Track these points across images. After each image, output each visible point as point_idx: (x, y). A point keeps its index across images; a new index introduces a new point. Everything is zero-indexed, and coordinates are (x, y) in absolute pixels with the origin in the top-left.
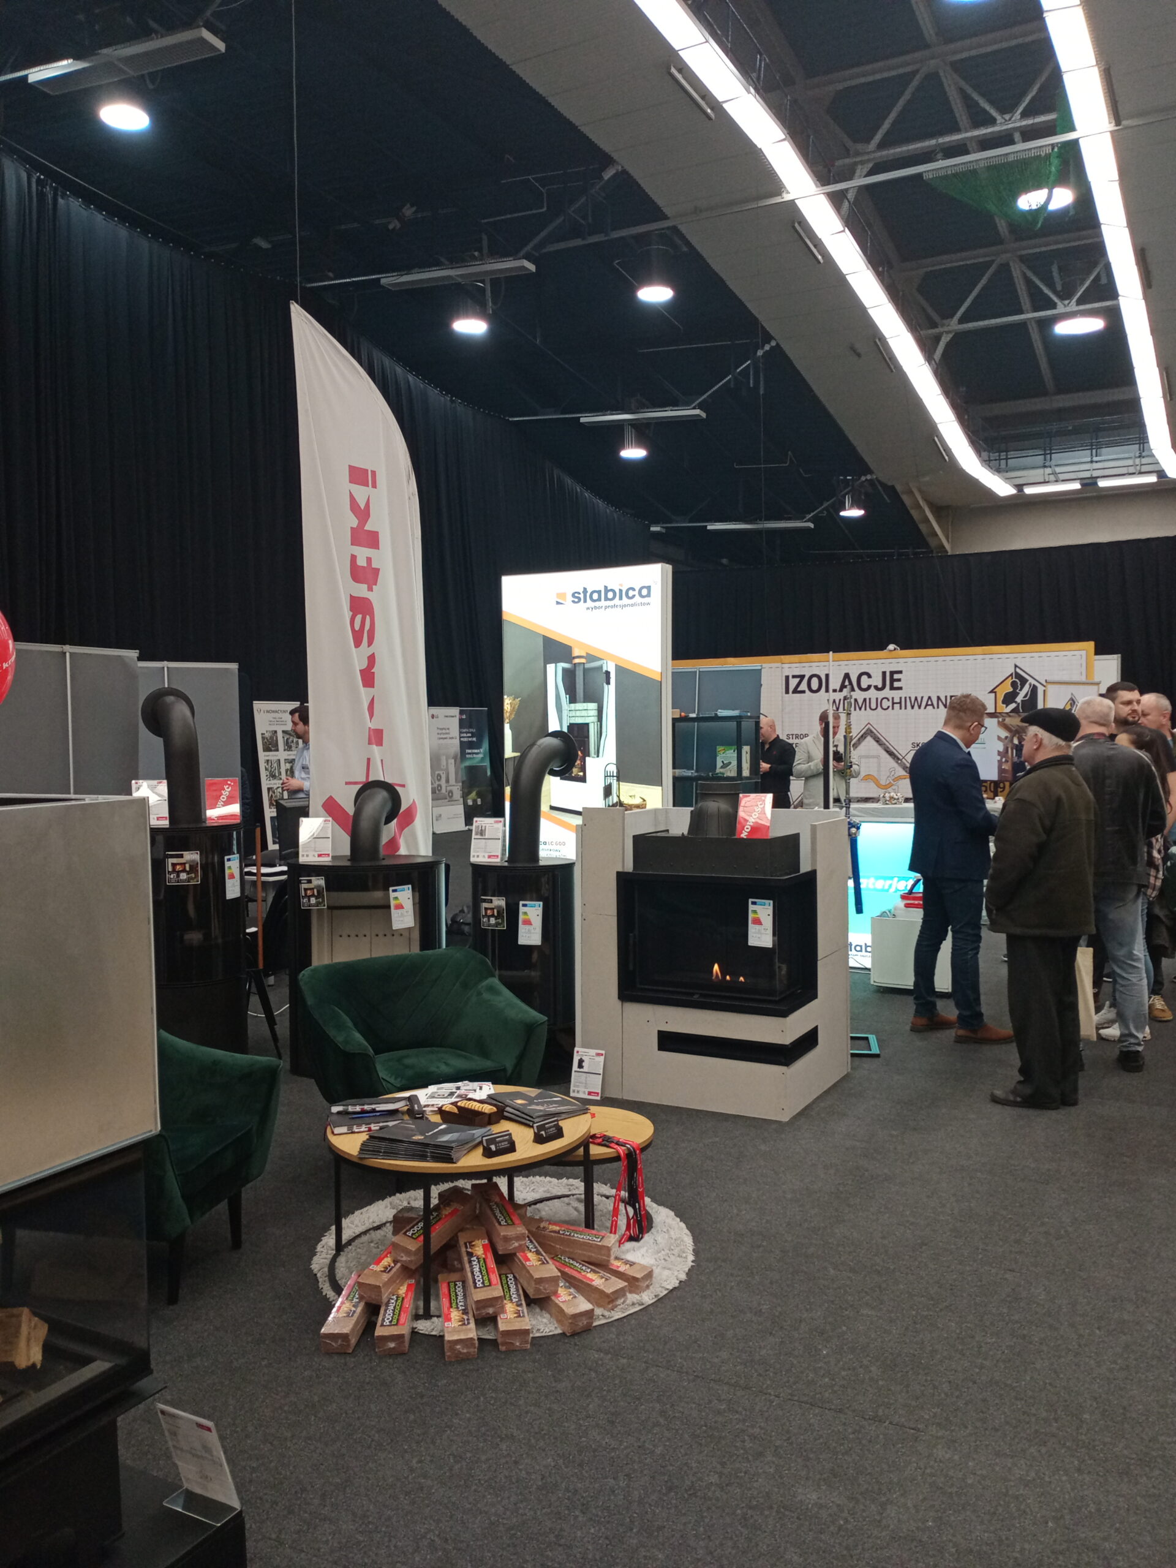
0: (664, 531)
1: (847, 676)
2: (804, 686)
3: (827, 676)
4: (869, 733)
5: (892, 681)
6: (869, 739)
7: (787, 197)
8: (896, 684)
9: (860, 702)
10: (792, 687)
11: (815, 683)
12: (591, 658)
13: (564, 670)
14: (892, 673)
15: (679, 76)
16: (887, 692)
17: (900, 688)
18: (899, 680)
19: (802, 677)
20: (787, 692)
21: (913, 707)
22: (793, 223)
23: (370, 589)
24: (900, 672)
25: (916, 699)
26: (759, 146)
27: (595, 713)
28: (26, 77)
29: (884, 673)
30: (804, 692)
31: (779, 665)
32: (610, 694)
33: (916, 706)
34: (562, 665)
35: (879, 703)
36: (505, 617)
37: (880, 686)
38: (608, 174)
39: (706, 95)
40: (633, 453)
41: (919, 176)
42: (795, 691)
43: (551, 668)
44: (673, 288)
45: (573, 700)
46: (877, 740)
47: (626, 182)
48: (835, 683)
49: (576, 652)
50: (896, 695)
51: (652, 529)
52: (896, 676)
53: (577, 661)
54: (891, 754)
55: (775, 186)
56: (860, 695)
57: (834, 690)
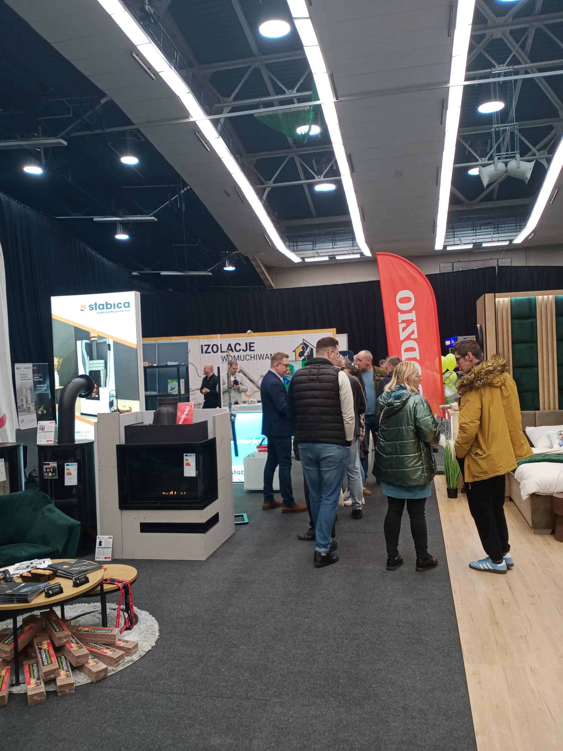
0: (139, 275)
1: (230, 345)
2: (210, 350)
3: (221, 345)
5: (250, 347)
7: (192, 120)
8: (252, 349)
9: (236, 357)
10: (204, 351)
11: (215, 349)
12: (100, 337)
13: (86, 344)
14: (250, 343)
15: (137, 58)
16: (248, 352)
17: (254, 350)
18: (253, 347)
19: (209, 346)
20: (202, 352)
21: (260, 359)
22: (195, 131)
24: (253, 343)
25: (261, 355)
26: (177, 95)
27: (103, 365)
29: (246, 344)
30: (210, 353)
31: (198, 340)
32: (111, 355)
33: (261, 358)
34: (85, 341)
35: (245, 357)
36: (53, 317)
37: (245, 349)
38: (103, 101)
39: (151, 68)
40: (122, 237)
41: (252, 115)
42: (206, 352)
43: (79, 343)
45: (91, 359)
47: (112, 105)
48: (224, 348)
49: (92, 335)
50: (252, 353)
51: (133, 273)
52: (252, 345)
53: (93, 339)
54: (251, 381)
55: (186, 114)
56: (236, 354)
57: (224, 352)
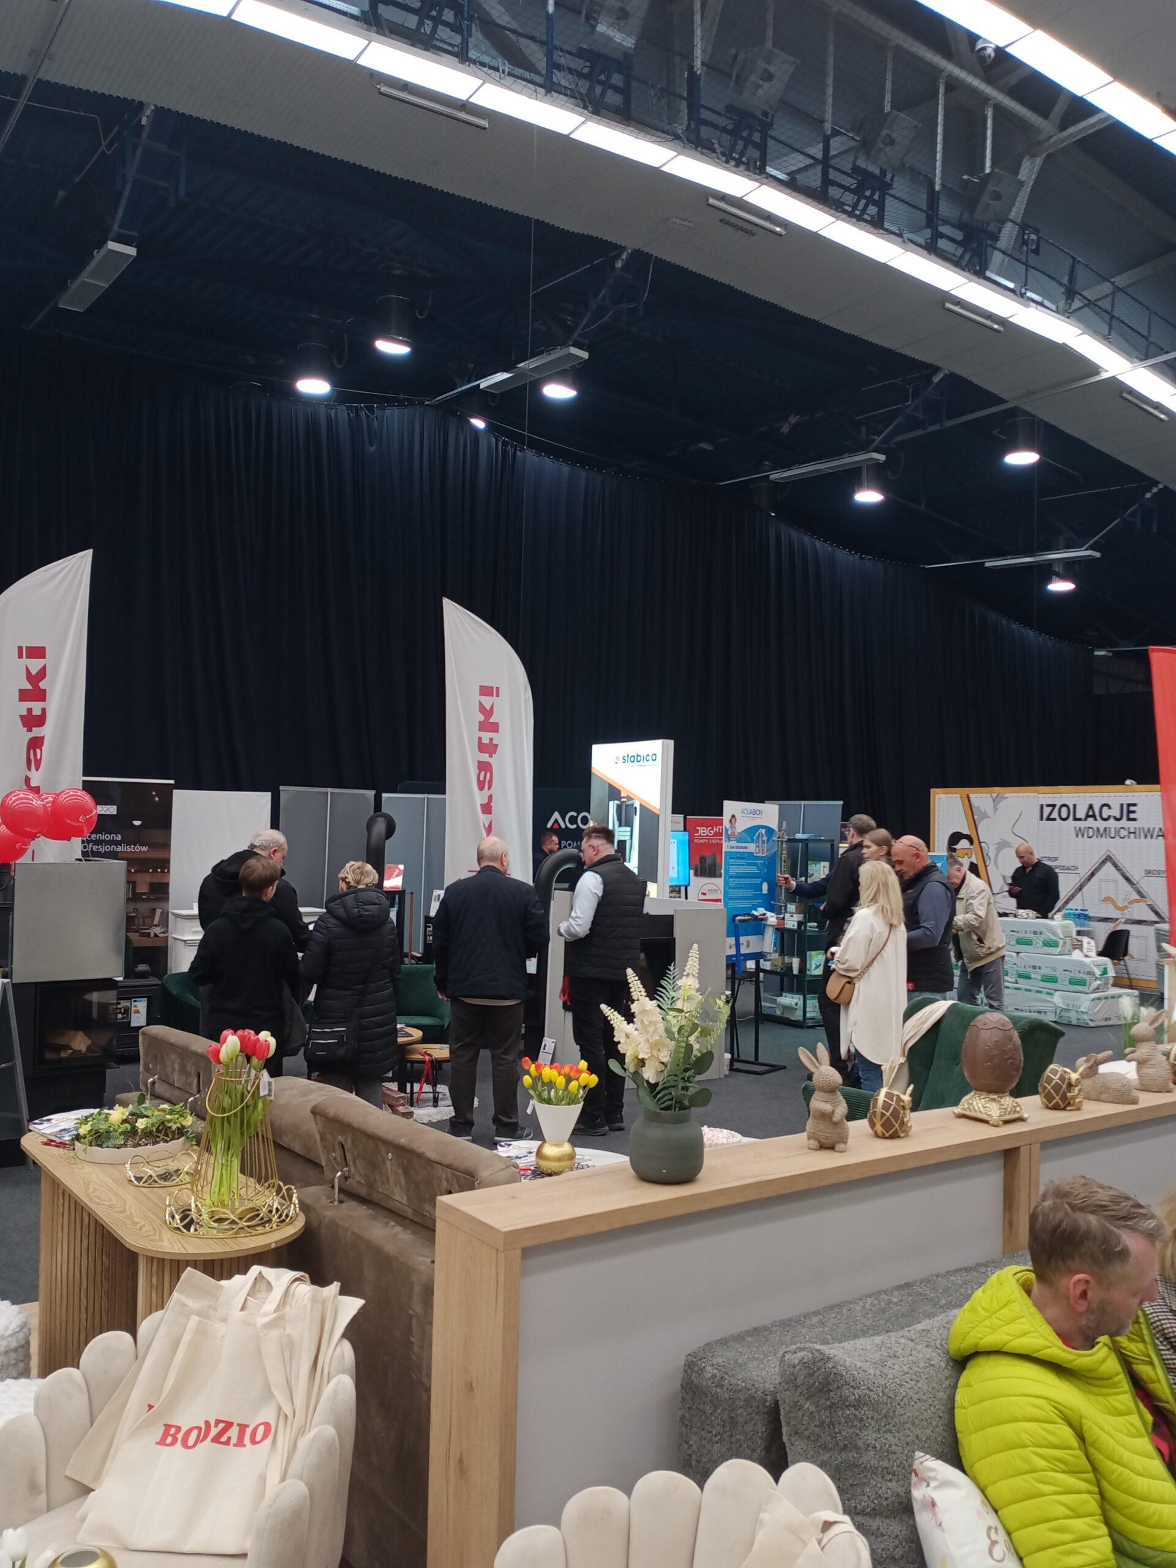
0: (1110, 654)
1: (1091, 807)
2: (1055, 815)
3: (1075, 806)
4: (1108, 859)
5: (1129, 812)
6: (1109, 865)
7: (1105, 376)
8: (1132, 816)
9: (1102, 830)
10: (1045, 815)
12: (629, 798)
13: (618, 805)
14: (1129, 805)
15: (957, 309)
16: (1124, 823)
17: (1134, 820)
18: (1134, 812)
19: (1054, 806)
20: (1042, 819)
21: (1146, 837)
22: (1121, 393)
23: (491, 756)
24: (1135, 805)
25: (1149, 830)
26: (1060, 341)
27: (629, 834)
28: (479, 385)
29: (1122, 805)
30: (1054, 819)
31: (1035, 794)
32: (637, 820)
33: (1149, 837)
34: (617, 802)
35: (1117, 831)
36: (593, 771)
37: (1118, 816)
38: (936, 379)
40: (1061, 586)
42: (1049, 819)
43: (611, 803)
44: (1039, 454)
45: (620, 825)
46: (1116, 866)
47: (954, 381)
48: (1081, 813)
49: (623, 794)
50: (1131, 825)
52: (1132, 808)
53: (623, 800)
54: (1127, 879)
55: (1091, 368)
56: (1101, 824)
57: (1080, 819)
